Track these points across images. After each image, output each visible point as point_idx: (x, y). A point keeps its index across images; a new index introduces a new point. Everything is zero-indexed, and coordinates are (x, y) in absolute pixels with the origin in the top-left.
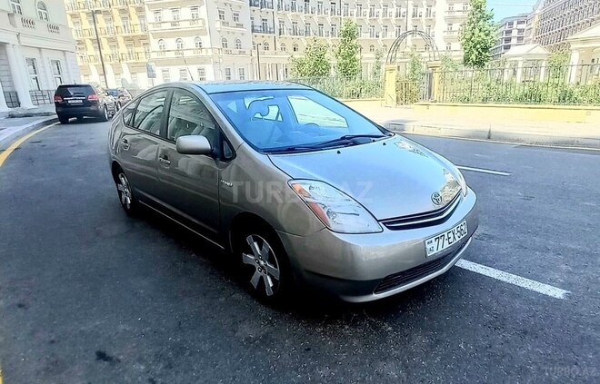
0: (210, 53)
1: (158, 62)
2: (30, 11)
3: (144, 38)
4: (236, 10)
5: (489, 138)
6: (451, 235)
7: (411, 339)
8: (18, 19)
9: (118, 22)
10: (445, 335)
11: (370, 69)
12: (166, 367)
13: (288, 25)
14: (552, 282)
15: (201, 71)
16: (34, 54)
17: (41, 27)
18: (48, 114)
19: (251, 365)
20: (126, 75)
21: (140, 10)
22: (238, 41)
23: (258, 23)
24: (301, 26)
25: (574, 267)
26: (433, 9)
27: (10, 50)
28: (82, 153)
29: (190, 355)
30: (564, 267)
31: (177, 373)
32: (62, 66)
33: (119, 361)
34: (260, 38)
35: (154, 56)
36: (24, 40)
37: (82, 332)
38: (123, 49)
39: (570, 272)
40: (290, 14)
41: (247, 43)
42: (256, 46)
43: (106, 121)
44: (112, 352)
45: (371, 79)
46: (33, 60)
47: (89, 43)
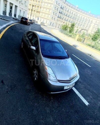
0: (49, 19)
1: (40, 17)
2: (23, 2)
3: (40, 12)
4: (56, 13)
5: (91, 55)
6: (70, 86)
7: (55, 103)
8: (21, 3)
9: (37, 8)
10: (61, 105)
11: (75, 31)
12: (11, 90)
13: (64, 18)
14: (87, 100)
15: (47, 21)
16: (21, 9)
17: (24, 5)
18: (19, 20)
19: (25, 96)
20: (34, 17)
21: (41, 7)
22: (55, 18)
23: (59, 16)
24: (66, 19)
25: (93, 98)
26: (91, 24)
27: (18, 7)
28: (21, 31)
29: (16, 88)
30: (91, 97)
31: (12, 92)
32: (25, 12)
33: (4, 84)
34: (59, 19)
35: (40, 16)
36: (20, 7)
37: (2, 74)
38: (36, 13)
39: (91, 99)
40: (65, 17)
41: (56, 19)
42: (57, 20)
43: (27, 25)
44: (4, 82)
45: (75, 32)
46: (21, 10)
47: (31, 10)
